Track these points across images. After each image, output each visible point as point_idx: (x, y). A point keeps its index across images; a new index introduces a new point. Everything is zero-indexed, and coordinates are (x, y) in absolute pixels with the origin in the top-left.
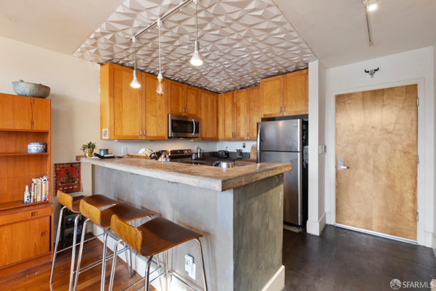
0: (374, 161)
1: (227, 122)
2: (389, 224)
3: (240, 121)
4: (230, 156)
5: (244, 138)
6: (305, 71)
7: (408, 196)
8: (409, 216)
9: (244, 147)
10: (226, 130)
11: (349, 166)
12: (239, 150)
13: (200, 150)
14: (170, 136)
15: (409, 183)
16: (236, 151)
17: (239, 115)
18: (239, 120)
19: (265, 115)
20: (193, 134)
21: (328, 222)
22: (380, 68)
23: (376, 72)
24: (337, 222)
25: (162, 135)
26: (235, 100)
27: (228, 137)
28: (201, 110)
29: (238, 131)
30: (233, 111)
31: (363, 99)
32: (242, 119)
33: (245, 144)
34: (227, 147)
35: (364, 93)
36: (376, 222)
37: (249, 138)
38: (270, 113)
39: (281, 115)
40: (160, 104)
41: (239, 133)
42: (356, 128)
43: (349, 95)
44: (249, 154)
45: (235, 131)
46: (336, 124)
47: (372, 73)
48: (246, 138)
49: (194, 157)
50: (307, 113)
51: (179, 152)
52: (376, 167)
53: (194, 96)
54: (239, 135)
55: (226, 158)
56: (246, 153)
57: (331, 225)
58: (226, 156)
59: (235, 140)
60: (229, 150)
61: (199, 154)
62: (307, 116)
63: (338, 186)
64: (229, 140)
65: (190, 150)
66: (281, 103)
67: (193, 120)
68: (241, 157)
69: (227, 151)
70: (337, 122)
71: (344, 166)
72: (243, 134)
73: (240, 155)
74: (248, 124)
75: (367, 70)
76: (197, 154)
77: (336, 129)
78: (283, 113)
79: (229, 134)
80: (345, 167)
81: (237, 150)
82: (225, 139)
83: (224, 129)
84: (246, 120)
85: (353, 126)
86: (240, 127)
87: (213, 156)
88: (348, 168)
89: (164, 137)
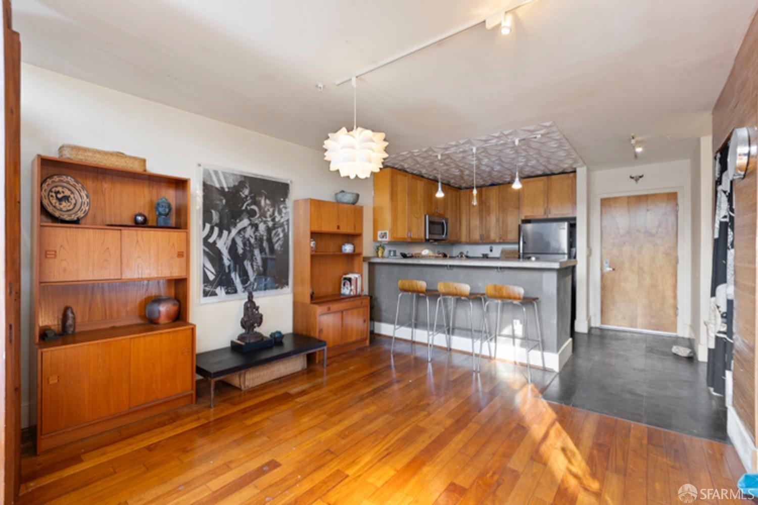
0: (639, 263)
2: (653, 321)
3: (490, 221)
5: (495, 240)
6: (572, 175)
7: (669, 293)
8: (671, 311)
9: (491, 251)
10: (471, 231)
11: (614, 267)
14: (427, 237)
15: (670, 282)
17: (489, 215)
18: (488, 219)
19: (526, 216)
20: (444, 236)
21: (593, 325)
22: (644, 176)
23: (641, 179)
24: (602, 323)
25: (420, 238)
26: (484, 197)
27: (474, 240)
28: (447, 209)
29: (487, 232)
30: (481, 210)
31: (629, 203)
32: (493, 219)
33: (493, 247)
35: (629, 197)
36: (640, 320)
37: (500, 241)
38: (531, 214)
39: (545, 217)
41: (489, 235)
42: (622, 232)
43: (615, 199)
45: (484, 232)
46: (601, 227)
47: (637, 178)
48: (497, 241)
50: (574, 216)
52: (641, 269)
54: (488, 237)
57: (596, 328)
59: (482, 244)
62: (575, 219)
63: (603, 288)
66: (546, 206)
67: (444, 221)
70: (603, 225)
71: (610, 267)
72: (493, 236)
74: (501, 225)
75: (633, 176)
77: (602, 232)
78: (547, 216)
79: (476, 236)
80: (611, 269)
82: (469, 242)
83: (468, 230)
84: (498, 220)
85: (618, 228)
86: (489, 229)
88: (614, 269)
89: (422, 239)
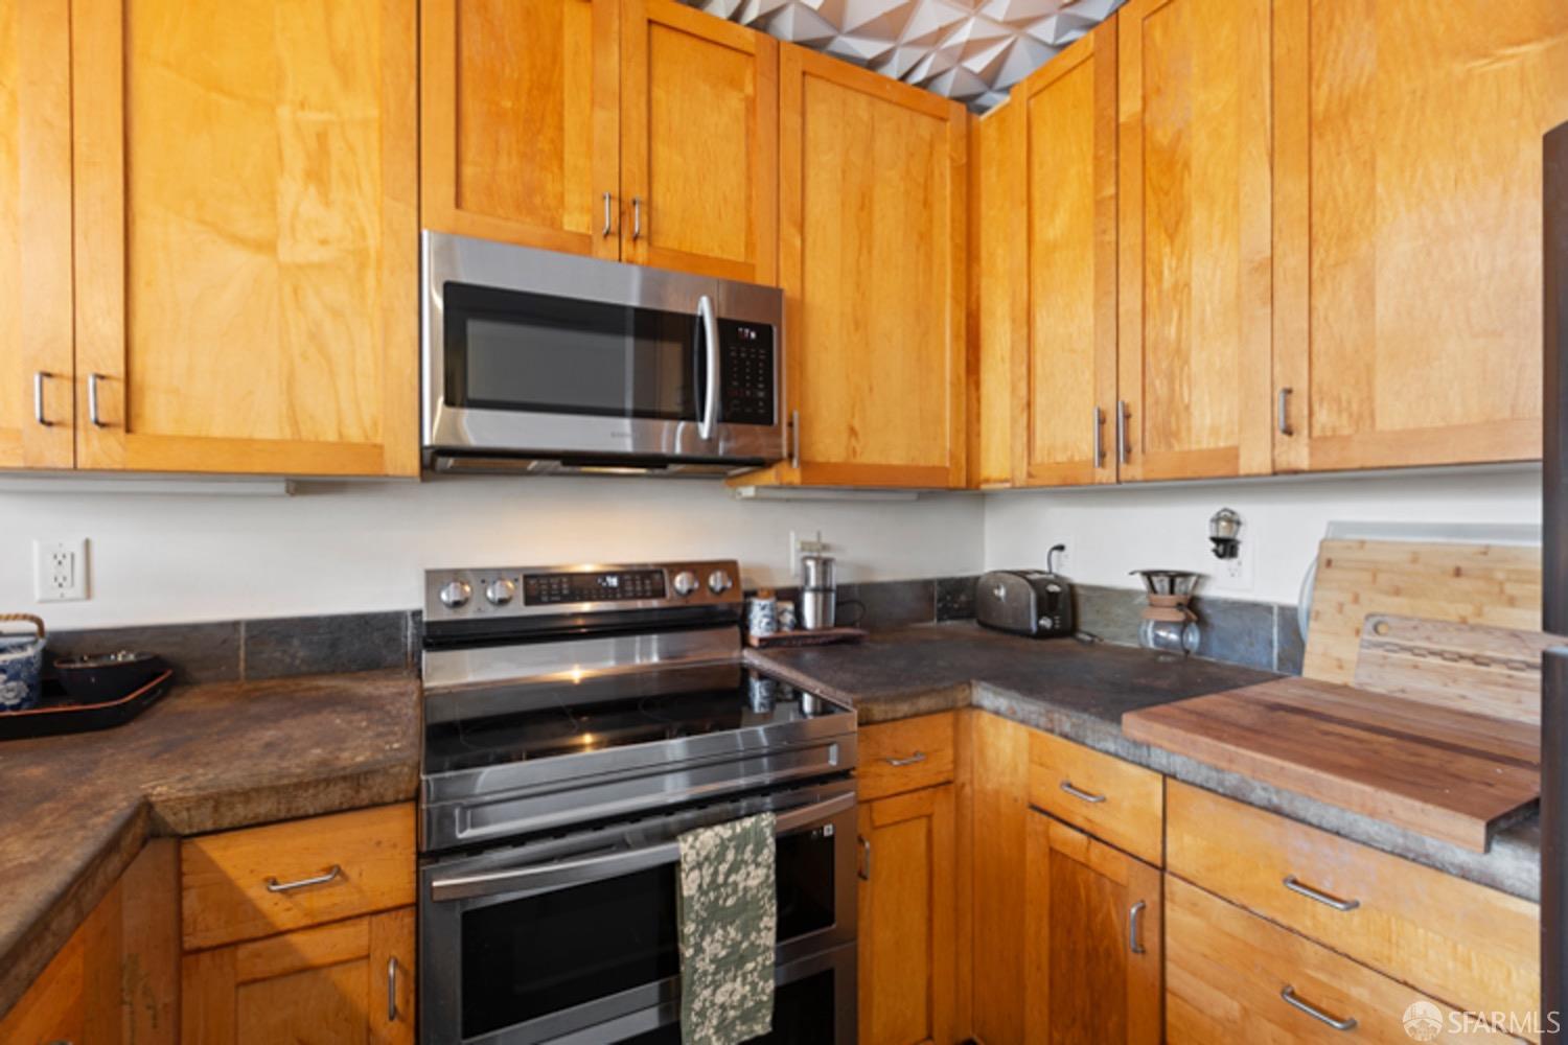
1: (1046, 324)
3: (1182, 287)
4: (1088, 620)
5: (1225, 460)
9: (1226, 547)
12: (1173, 577)
13: (825, 565)
16: (1140, 584)
17: (1174, 229)
18: (1168, 278)
25: (354, 434)
26: (1130, 106)
27: (1061, 457)
28: (802, 227)
29: (1159, 386)
30: (1108, 209)
32: (1206, 259)
33: (1234, 521)
34: (1061, 548)
37: (1298, 455)
40: (322, 137)
41: (1175, 414)
44: (1289, 616)
45: (1131, 395)
48: (1255, 460)
49: (759, 627)
51: (613, 582)
53: (735, 102)
54: (1173, 427)
55: (1043, 634)
56: (1257, 611)
58: (1046, 622)
59: (1122, 491)
60: (1077, 570)
61: (808, 600)
64: (1070, 488)
65: (729, 568)
67: (704, 307)
68: (1193, 638)
69: (1058, 580)
72: (1215, 415)
73: (1182, 627)
76: (794, 595)
79: (1071, 434)
81: (1149, 575)
82: (1030, 475)
83: (1023, 391)
86: (1180, 353)
87: (946, 613)
89: (372, 451)
